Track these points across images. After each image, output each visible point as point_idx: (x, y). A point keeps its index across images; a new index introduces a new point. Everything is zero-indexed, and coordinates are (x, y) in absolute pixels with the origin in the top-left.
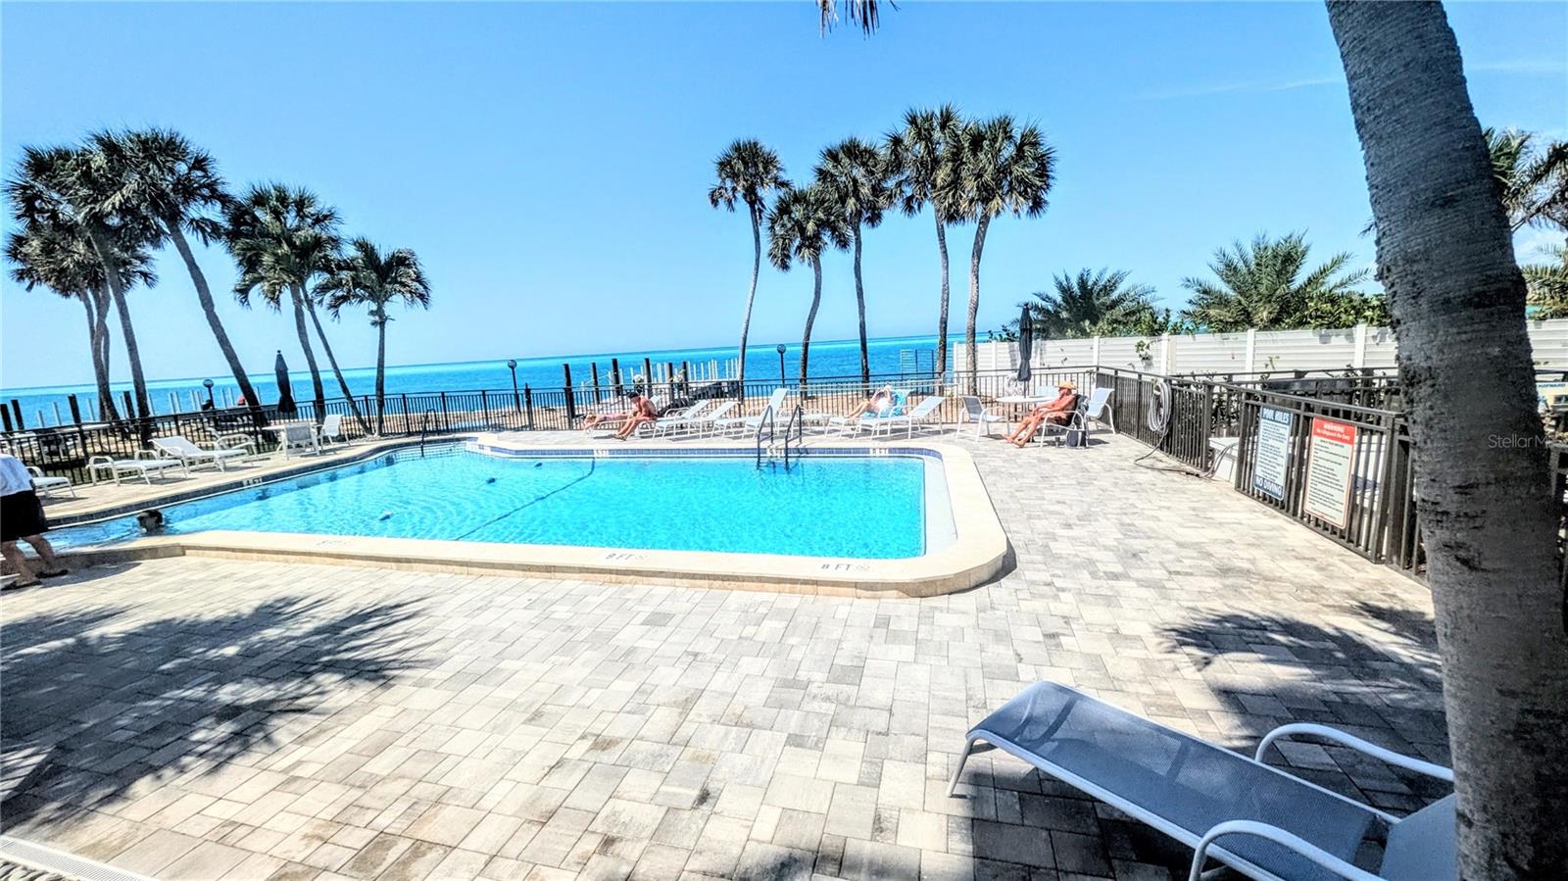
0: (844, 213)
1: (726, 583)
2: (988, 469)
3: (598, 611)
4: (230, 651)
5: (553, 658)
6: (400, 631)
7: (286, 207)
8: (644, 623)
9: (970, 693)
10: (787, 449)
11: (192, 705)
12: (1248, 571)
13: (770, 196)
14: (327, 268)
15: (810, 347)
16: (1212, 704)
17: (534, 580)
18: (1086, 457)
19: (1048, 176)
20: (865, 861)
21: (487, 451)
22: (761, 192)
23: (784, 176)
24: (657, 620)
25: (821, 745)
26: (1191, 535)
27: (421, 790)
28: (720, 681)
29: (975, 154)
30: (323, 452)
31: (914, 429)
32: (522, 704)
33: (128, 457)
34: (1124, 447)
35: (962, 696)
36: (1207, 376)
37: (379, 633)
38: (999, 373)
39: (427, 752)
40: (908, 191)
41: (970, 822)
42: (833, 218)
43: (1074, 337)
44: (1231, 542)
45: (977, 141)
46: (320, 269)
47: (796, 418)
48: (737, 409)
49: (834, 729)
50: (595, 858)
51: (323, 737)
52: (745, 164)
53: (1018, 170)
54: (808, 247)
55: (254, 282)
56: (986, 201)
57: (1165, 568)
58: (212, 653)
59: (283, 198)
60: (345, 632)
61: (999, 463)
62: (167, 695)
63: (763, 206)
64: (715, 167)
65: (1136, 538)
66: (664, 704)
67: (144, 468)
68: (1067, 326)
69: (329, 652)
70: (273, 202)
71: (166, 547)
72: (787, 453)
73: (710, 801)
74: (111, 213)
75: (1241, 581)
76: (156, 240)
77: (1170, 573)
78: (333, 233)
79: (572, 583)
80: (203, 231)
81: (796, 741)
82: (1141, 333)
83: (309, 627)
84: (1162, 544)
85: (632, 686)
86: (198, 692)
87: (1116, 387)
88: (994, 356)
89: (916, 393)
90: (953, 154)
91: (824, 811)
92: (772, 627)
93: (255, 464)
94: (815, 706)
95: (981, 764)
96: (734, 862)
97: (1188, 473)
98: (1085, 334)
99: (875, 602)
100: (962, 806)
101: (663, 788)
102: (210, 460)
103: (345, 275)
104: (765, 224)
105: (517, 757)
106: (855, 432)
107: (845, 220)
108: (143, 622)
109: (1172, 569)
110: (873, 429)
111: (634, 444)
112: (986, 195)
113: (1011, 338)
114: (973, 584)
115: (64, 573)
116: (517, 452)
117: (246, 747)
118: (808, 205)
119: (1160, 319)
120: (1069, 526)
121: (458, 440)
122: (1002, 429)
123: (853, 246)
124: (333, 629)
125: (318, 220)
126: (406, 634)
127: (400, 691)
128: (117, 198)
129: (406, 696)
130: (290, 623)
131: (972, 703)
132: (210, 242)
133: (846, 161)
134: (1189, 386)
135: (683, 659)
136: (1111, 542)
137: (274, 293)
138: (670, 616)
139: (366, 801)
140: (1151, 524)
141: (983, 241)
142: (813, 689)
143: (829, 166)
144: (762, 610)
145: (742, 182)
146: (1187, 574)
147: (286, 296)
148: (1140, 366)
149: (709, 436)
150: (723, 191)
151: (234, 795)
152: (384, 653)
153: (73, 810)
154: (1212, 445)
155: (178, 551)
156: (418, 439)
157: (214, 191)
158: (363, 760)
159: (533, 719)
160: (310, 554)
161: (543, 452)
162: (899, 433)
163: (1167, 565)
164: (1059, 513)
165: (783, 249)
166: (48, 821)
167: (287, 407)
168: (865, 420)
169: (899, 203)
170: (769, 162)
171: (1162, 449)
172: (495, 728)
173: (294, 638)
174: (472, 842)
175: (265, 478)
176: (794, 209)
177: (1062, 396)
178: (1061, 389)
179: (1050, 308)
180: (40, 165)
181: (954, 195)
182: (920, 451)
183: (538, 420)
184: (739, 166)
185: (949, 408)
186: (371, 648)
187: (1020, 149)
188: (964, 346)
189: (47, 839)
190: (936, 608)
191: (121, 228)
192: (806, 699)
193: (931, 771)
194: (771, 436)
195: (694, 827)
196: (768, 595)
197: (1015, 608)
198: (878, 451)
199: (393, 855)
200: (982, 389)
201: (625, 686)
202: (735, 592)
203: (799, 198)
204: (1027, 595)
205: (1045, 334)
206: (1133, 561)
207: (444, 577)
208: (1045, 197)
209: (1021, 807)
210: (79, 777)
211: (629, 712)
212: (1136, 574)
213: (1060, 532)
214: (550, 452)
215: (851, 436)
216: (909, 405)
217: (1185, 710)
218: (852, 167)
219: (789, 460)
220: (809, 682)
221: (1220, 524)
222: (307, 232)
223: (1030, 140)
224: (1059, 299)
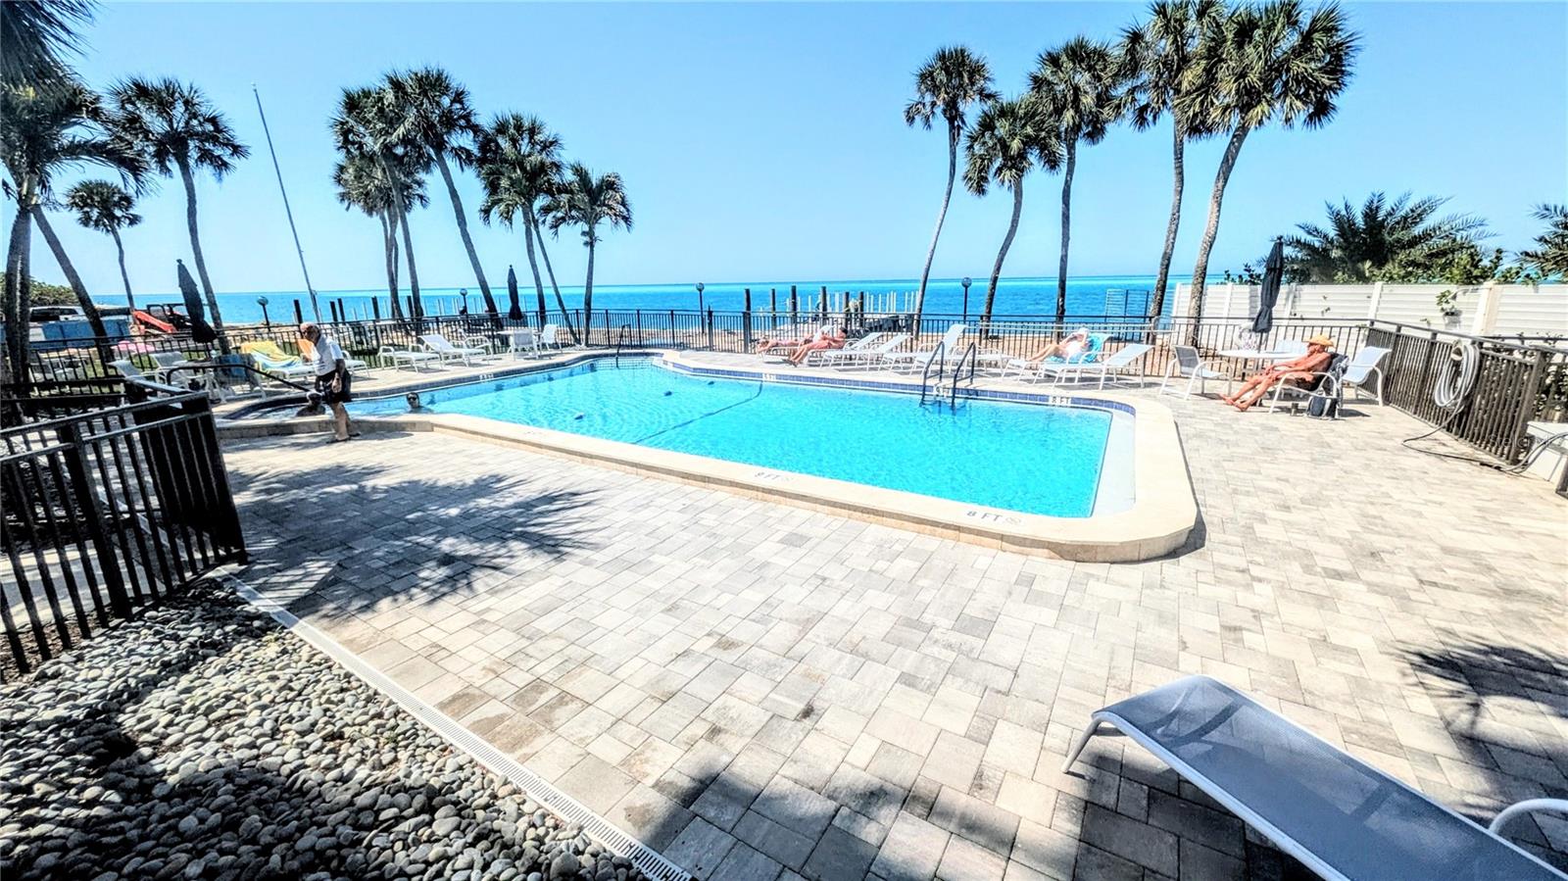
0: (1058, 128)
1: (866, 516)
2: (1193, 431)
3: (741, 524)
4: (454, 512)
5: (696, 560)
6: (576, 516)
7: (521, 135)
8: (781, 541)
9: (1113, 671)
10: (954, 389)
11: (424, 549)
12: (1550, 598)
13: (972, 110)
14: (549, 192)
15: (998, 284)
16: (1446, 748)
17: (692, 487)
18: (1333, 431)
19: (1343, 72)
20: (957, 812)
21: (670, 367)
22: (962, 106)
23: (991, 88)
24: (794, 540)
25: (933, 690)
26: (1472, 543)
27: (572, 651)
28: (844, 608)
29: (1240, 46)
30: (541, 357)
31: (1108, 379)
32: (663, 595)
33: (405, 348)
34: (1394, 422)
35: (1103, 673)
36: (1546, 340)
37: (561, 514)
38: (1230, 321)
39: (582, 621)
40: (1143, 99)
41: (1083, 804)
42: (1043, 134)
43: (1345, 282)
44: (1532, 557)
45: (1245, 30)
46: (546, 192)
47: (970, 357)
48: (909, 344)
49: (950, 676)
50: (702, 742)
51: (508, 593)
52: (948, 74)
53: (1298, 66)
54: (1010, 169)
55: (495, 203)
56: (1245, 108)
57: (1416, 576)
58: (442, 512)
59: (519, 127)
60: (536, 510)
61: (1209, 426)
62: (408, 539)
63: (963, 122)
64: (915, 79)
65: (1379, 533)
66: (787, 620)
67: (414, 359)
68: (1336, 268)
69: (521, 525)
70: (512, 131)
71: (421, 423)
72: (954, 393)
73: (813, 717)
74: (397, 144)
75: (1533, 608)
76: (427, 168)
77: (1421, 582)
78: (556, 159)
79: (722, 494)
80: (460, 158)
81: (908, 680)
82: (1451, 280)
83: (510, 501)
84: (1419, 546)
85: (759, 598)
86: (428, 540)
87: (1395, 349)
88: (1227, 301)
89: (1118, 340)
90: (1209, 49)
91: (924, 753)
92: (904, 566)
93: (491, 362)
94: (935, 650)
95: (1109, 748)
96: (825, 779)
97: (1482, 464)
98: (1362, 278)
99: (1022, 559)
100: (1081, 787)
101: (772, 695)
102: (460, 357)
103: (564, 198)
104: (963, 142)
105: (653, 639)
106: (1036, 377)
107: (1058, 137)
108: (399, 480)
109: (1424, 579)
110: (1057, 375)
111: (803, 370)
112: (1248, 99)
113: (1253, 280)
114: (1142, 557)
115: (358, 435)
116: (695, 369)
117: (454, 590)
118: (1015, 120)
119: (1486, 263)
120: (1287, 508)
121: (647, 354)
122: (1222, 388)
123: (1064, 167)
124: (527, 506)
125: (546, 146)
126: (582, 519)
127: (569, 565)
128: (401, 130)
129: (572, 569)
130: (497, 496)
131: (1113, 682)
132: (465, 168)
133: (1068, 65)
134: (1510, 351)
135: (812, 581)
136: (1342, 533)
137: (508, 213)
138: (804, 539)
139: (530, 650)
140: (1409, 520)
141: (1234, 159)
142: (935, 634)
143: (1047, 73)
144: (898, 547)
145: (943, 95)
146: (1447, 587)
147: (518, 215)
148: (1439, 322)
149: (875, 369)
150: (920, 106)
151: (442, 625)
152: (562, 532)
153: (341, 614)
154: (1530, 431)
155: (429, 428)
156: (615, 351)
157: (468, 121)
158: (534, 617)
159: (670, 610)
160: (519, 441)
161: (717, 372)
162: (1089, 381)
163: (1419, 572)
164: (1275, 492)
165: (980, 172)
166: (326, 616)
167: (517, 316)
168: (1050, 365)
169: (1129, 114)
170: (976, 71)
171: (1449, 430)
172: (638, 611)
173: (498, 509)
174: (604, 704)
175: (496, 375)
176: (998, 124)
177: (1312, 353)
178: (1311, 344)
179: (1317, 244)
180: (353, 104)
181: (1202, 103)
182: (1109, 403)
183: (717, 341)
184: (942, 77)
185: (1157, 360)
186: (554, 526)
187: (1307, 38)
188: (1190, 288)
189: (325, 629)
190: (1092, 575)
191: (403, 157)
192: (927, 642)
193: (1049, 741)
194: (940, 373)
195: (794, 736)
196: (907, 534)
197: (1191, 591)
198: (1058, 400)
199: (544, 699)
200: (1203, 341)
201: (754, 596)
202: (873, 527)
203: (1007, 112)
204: (1210, 579)
205: (1303, 276)
206: (1370, 560)
207: (617, 473)
208: (1334, 100)
209: (1149, 805)
210: (349, 588)
211: (754, 621)
212: (1367, 575)
213: (1272, 513)
214: (723, 372)
215: (1030, 381)
216: (1107, 352)
217: (1401, 747)
218: (1075, 72)
219: (956, 401)
220: (934, 626)
221: (1520, 533)
222: (536, 158)
223: (1327, 24)
224: (1332, 233)
